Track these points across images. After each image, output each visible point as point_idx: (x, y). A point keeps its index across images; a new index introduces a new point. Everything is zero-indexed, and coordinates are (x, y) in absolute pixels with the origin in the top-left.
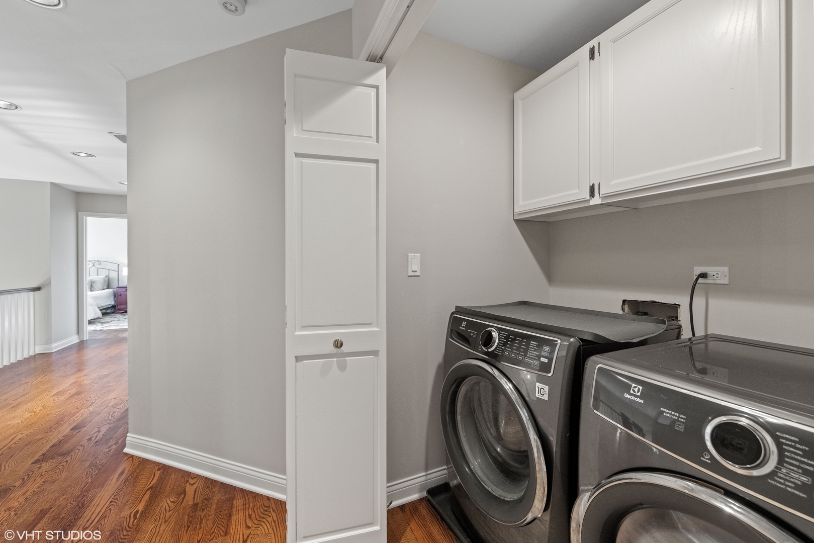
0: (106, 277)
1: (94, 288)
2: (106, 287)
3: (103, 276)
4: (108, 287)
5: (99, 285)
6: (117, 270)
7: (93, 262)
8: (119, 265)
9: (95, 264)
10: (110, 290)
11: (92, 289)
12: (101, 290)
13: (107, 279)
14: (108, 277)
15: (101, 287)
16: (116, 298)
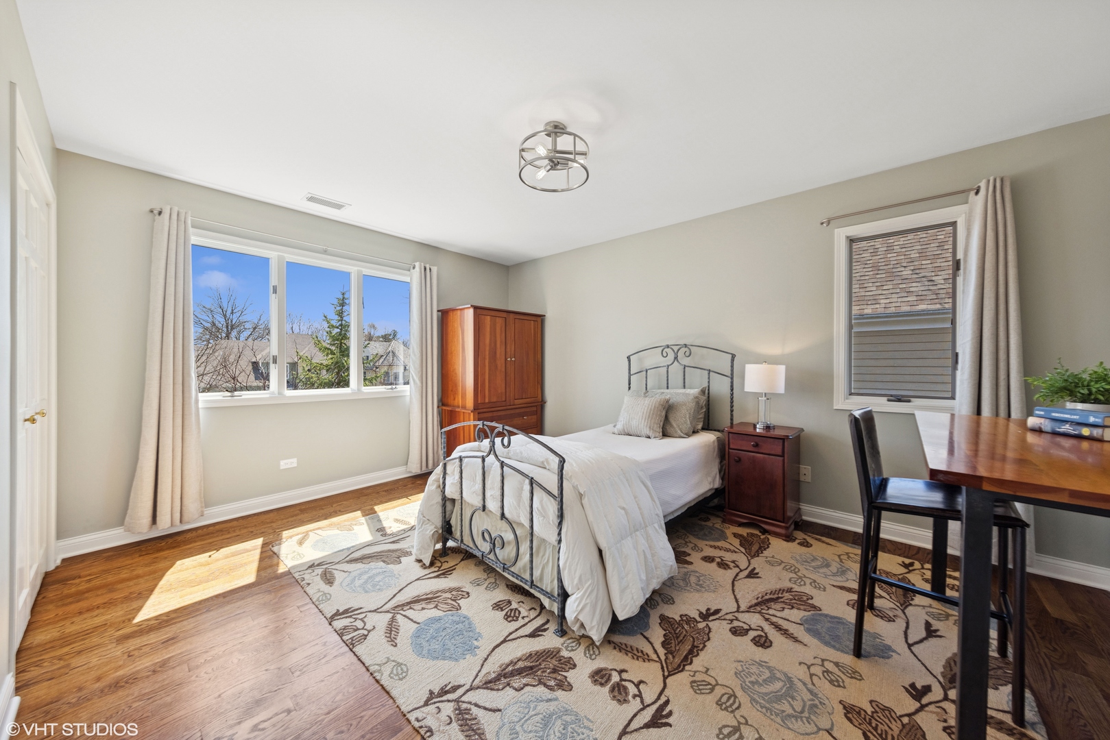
0: (703, 392)
1: (672, 426)
2: (700, 427)
3: (695, 391)
4: (707, 427)
5: (682, 419)
6: (729, 375)
7: (676, 348)
8: (733, 356)
9: (680, 354)
10: (709, 438)
11: (670, 430)
12: (688, 435)
13: (703, 399)
14: (706, 392)
15: (687, 426)
16: (725, 462)
